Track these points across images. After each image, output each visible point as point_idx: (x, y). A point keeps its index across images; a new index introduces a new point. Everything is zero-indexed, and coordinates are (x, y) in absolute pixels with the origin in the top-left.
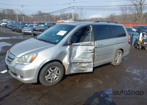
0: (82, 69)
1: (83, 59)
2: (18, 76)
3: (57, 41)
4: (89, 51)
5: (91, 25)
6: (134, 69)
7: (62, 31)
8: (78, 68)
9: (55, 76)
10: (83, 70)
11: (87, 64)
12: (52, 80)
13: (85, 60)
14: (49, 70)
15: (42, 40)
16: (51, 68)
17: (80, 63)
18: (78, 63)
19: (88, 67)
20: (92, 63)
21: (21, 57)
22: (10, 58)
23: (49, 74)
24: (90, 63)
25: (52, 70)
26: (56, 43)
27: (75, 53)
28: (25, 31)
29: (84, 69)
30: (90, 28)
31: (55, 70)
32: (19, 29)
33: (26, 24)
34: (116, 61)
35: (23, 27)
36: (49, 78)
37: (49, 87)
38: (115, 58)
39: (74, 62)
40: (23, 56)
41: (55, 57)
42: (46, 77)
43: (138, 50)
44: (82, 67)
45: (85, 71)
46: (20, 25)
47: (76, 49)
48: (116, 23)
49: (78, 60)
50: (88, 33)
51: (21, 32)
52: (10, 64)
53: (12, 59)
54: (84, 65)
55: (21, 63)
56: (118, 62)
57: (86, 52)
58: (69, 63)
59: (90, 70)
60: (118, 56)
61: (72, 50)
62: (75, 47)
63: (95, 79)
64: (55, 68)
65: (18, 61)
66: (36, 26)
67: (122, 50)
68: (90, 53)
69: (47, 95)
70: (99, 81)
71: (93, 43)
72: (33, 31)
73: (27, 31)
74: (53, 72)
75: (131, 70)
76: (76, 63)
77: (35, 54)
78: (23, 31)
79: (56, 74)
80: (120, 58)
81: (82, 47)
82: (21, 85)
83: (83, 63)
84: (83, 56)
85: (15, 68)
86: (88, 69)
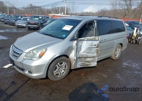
0: (87, 63)
1: (88, 54)
2: (26, 71)
3: (64, 36)
4: (94, 46)
5: (96, 20)
6: (132, 63)
7: (68, 26)
8: (83, 63)
9: (62, 71)
10: (88, 65)
11: (91, 59)
12: (59, 74)
13: (90, 55)
14: (57, 65)
15: (47, 35)
16: (59, 63)
17: (85, 58)
18: (84, 58)
19: (92, 61)
20: (97, 58)
21: (29, 52)
22: (16, 53)
23: (57, 69)
24: (95, 58)
25: (59, 65)
26: (63, 38)
27: (81, 48)
28: (19, 25)
29: (88, 63)
30: (94, 22)
31: (62, 64)
32: (12, 22)
33: (19, 17)
34: (116, 55)
35: (16, 20)
36: (57, 73)
37: (57, 82)
38: (115, 52)
39: (80, 56)
40: (31, 52)
41: (63, 52)
42: (54, 72)
43: (132, 45)
44: (87, 62)
45: (90, 66)
46: (12, 18)
47: (81, 44)
48: (116, 18)
49: (83, 55)
50: (91, 28)
51: (15, 25)
52: (17, 59)
53: (18, 54)
54: (88, 59)
55: (29, 58)
56: (117, 56)
57: (91, 46)
58: (76, 58)
59: (94, 64)
60: (117, 50)
61: (78, 44)
62: (81, 42)
63: (99, 73)
64: (62, 63)
65: (25, 56)
66: (30, 20)
67: (121, 44)
68: (95, 48)
69: (56, 89)
70: (103, 75)
71: (97, 38)
72: (28, 24)
73: (20, 25)
74: (61, 67)
75: (131, 64)
76: (81, 57)
77: (44, 50)
78: (16, 24)
79: (63, 69)
80: (119, 52)
81: (87, 42)
82: (28, 80)
83: (88, 57)
84: (88, 51)
85: (23, 63)
86: (92, 63)
